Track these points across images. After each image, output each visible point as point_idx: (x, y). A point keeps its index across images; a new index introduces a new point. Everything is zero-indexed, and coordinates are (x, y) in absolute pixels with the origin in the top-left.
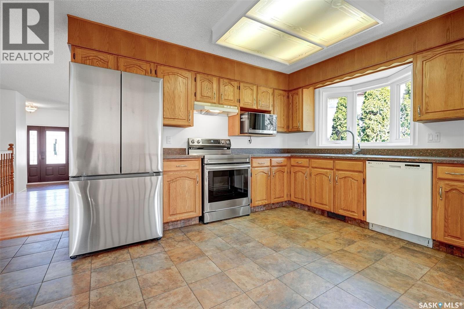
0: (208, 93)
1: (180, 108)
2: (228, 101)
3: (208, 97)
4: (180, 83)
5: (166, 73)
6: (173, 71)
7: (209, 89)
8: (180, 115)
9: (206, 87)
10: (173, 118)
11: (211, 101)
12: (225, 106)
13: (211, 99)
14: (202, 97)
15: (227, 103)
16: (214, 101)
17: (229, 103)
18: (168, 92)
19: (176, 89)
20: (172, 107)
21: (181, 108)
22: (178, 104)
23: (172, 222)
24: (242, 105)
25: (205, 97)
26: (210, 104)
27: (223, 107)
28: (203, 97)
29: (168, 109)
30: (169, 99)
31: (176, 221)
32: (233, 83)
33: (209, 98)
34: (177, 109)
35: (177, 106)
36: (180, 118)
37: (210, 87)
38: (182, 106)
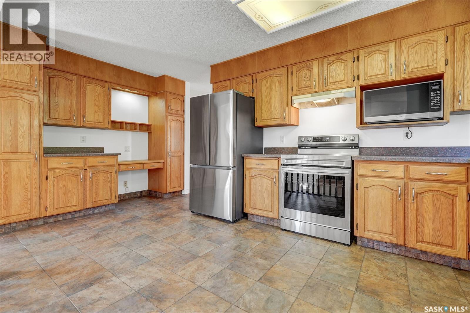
0: (306, 83)
1: (275, 108)
2: (337, 83)
3: (307, 87)
4: (275, 83)
5: (263, 78)
6: (269, 74)
7: (308, 78)
8: (275, 114)
9: (303, 77)
10: (270, 118)
11: (311, 90)
12: (333, 92)
13: (311, 88)
14: (299, 89)
15: (334, 87)
16: (314, 90)
17: (338, 84)
18: (265, 95)
19: (271, 90)
20: (268, 109)
21: (277, 108)
22: (274, 105)
23: (256, 215)
24: (362, 82)
25: (303, 89)
26: (310, 95)
27: (330, 94)
28: (301, 89)
29: (265, 111)
30: (266, 102)
31: (259, 216)
32: (344, 57)
33: (309, 88)
34: (273, 110)
35: (273, 106)
36: (276, 118)
37: (309, 75)
38: (278, 105)
